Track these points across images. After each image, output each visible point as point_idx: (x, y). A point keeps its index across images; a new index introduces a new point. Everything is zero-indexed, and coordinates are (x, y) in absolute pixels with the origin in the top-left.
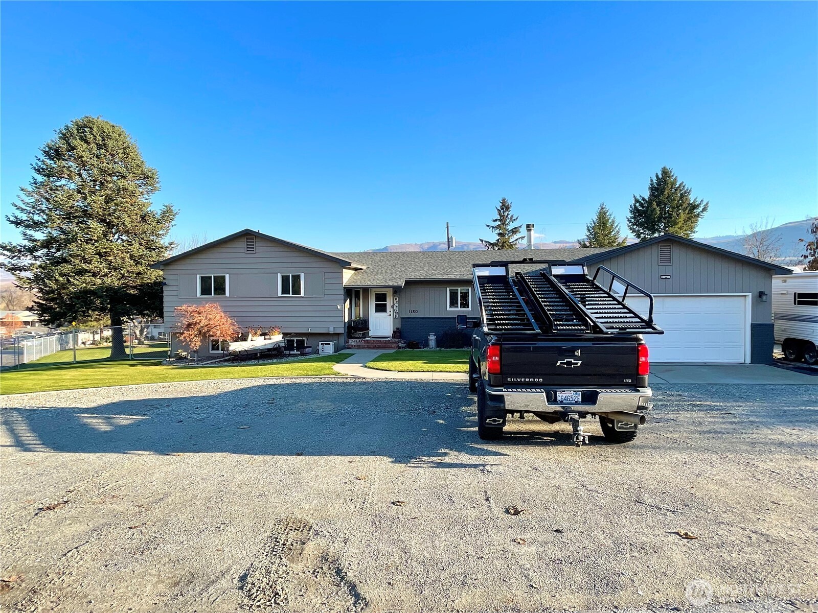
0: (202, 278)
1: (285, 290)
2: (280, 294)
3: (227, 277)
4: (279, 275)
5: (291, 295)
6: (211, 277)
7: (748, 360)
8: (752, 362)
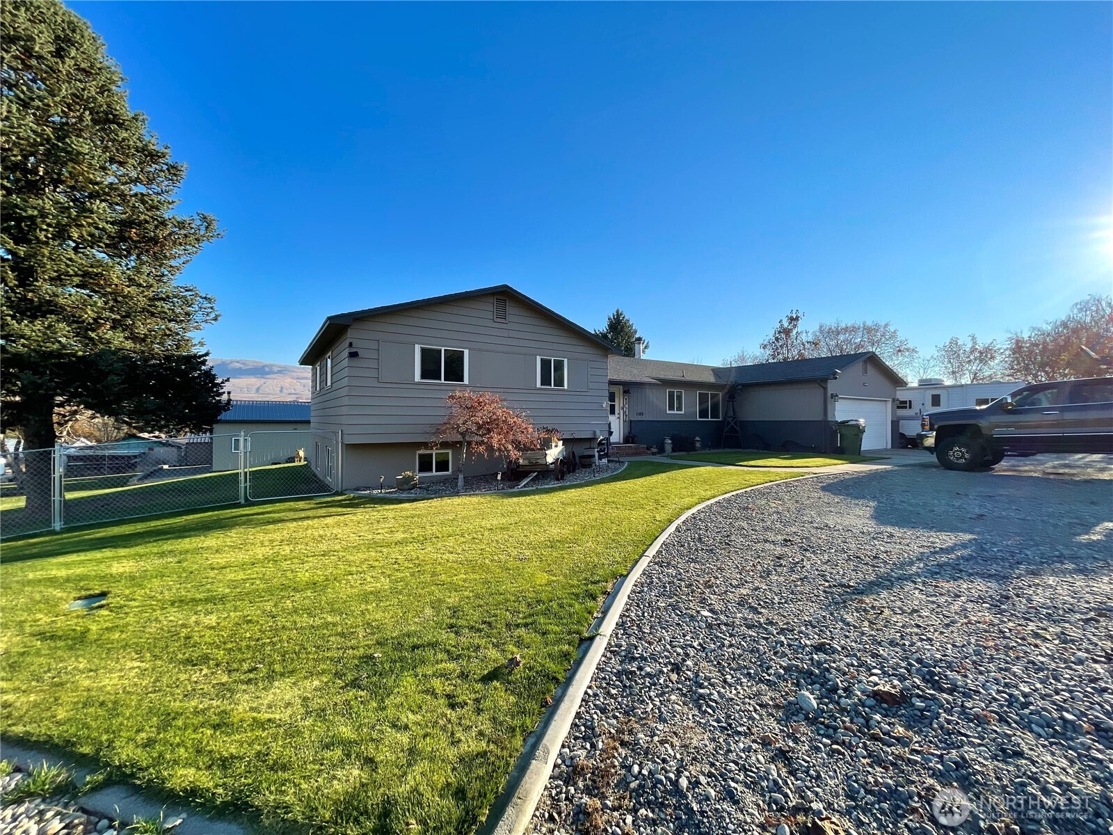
0: (423, 351)
1: (546, 380)
2: (539, 385)
3: (466, 352)
4: (539, 358)
5: (553, 387)
6: (441, 350)
7: (889, 446)
8: (892, 447)
